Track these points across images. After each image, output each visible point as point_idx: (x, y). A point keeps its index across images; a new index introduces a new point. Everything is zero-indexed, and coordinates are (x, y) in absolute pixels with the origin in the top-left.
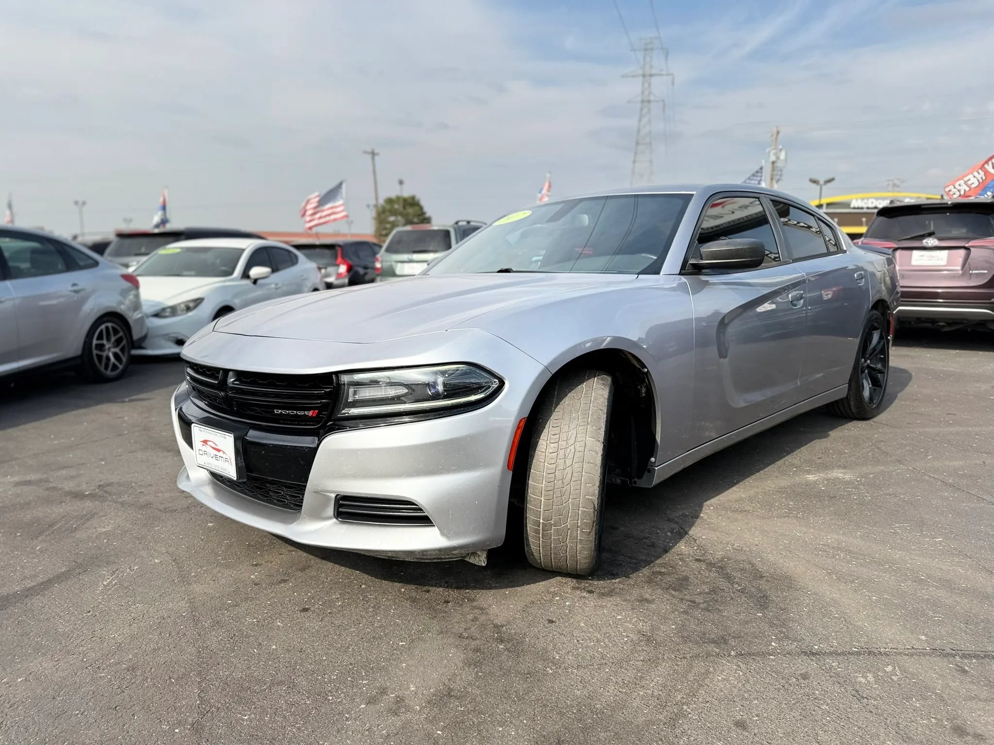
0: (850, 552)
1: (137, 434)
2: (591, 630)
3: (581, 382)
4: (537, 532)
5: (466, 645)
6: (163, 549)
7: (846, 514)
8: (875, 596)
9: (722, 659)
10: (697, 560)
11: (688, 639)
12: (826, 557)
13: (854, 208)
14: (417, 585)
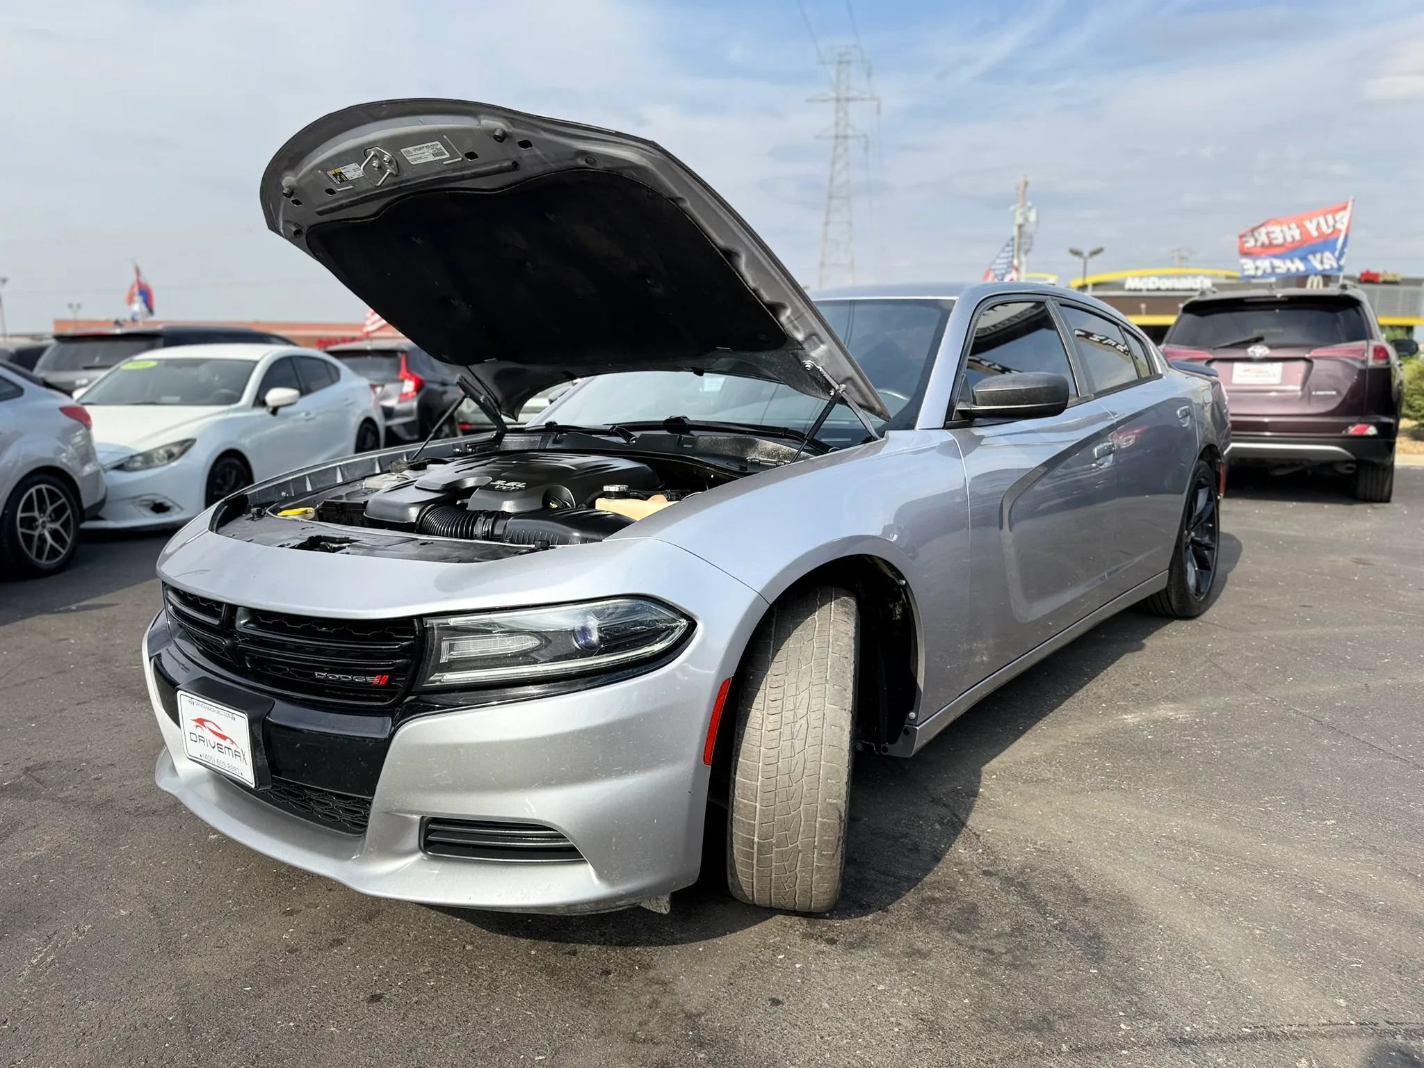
0: (1208, 848)
1: (90, 669)
2: (840, 1015)
3: (812, 612)
4: (750, 856)
5: (643, 1056)
6: (134, 888)
7: (1190, 780)
8: (1258, 929)
9: (1050, 1059)
10: (986, 873)
11: (992, 1023)
12: (1175, 859)
13: (1130, 290)
14: (555, 941)
